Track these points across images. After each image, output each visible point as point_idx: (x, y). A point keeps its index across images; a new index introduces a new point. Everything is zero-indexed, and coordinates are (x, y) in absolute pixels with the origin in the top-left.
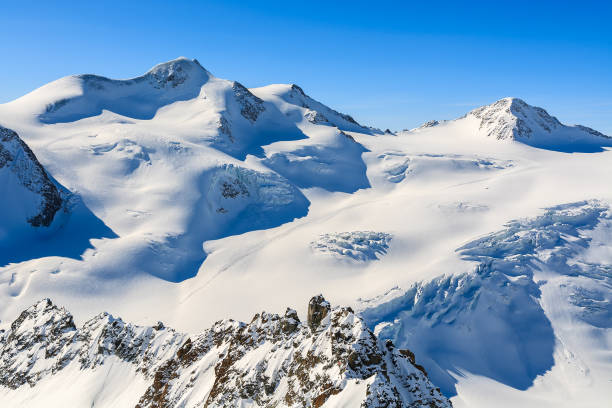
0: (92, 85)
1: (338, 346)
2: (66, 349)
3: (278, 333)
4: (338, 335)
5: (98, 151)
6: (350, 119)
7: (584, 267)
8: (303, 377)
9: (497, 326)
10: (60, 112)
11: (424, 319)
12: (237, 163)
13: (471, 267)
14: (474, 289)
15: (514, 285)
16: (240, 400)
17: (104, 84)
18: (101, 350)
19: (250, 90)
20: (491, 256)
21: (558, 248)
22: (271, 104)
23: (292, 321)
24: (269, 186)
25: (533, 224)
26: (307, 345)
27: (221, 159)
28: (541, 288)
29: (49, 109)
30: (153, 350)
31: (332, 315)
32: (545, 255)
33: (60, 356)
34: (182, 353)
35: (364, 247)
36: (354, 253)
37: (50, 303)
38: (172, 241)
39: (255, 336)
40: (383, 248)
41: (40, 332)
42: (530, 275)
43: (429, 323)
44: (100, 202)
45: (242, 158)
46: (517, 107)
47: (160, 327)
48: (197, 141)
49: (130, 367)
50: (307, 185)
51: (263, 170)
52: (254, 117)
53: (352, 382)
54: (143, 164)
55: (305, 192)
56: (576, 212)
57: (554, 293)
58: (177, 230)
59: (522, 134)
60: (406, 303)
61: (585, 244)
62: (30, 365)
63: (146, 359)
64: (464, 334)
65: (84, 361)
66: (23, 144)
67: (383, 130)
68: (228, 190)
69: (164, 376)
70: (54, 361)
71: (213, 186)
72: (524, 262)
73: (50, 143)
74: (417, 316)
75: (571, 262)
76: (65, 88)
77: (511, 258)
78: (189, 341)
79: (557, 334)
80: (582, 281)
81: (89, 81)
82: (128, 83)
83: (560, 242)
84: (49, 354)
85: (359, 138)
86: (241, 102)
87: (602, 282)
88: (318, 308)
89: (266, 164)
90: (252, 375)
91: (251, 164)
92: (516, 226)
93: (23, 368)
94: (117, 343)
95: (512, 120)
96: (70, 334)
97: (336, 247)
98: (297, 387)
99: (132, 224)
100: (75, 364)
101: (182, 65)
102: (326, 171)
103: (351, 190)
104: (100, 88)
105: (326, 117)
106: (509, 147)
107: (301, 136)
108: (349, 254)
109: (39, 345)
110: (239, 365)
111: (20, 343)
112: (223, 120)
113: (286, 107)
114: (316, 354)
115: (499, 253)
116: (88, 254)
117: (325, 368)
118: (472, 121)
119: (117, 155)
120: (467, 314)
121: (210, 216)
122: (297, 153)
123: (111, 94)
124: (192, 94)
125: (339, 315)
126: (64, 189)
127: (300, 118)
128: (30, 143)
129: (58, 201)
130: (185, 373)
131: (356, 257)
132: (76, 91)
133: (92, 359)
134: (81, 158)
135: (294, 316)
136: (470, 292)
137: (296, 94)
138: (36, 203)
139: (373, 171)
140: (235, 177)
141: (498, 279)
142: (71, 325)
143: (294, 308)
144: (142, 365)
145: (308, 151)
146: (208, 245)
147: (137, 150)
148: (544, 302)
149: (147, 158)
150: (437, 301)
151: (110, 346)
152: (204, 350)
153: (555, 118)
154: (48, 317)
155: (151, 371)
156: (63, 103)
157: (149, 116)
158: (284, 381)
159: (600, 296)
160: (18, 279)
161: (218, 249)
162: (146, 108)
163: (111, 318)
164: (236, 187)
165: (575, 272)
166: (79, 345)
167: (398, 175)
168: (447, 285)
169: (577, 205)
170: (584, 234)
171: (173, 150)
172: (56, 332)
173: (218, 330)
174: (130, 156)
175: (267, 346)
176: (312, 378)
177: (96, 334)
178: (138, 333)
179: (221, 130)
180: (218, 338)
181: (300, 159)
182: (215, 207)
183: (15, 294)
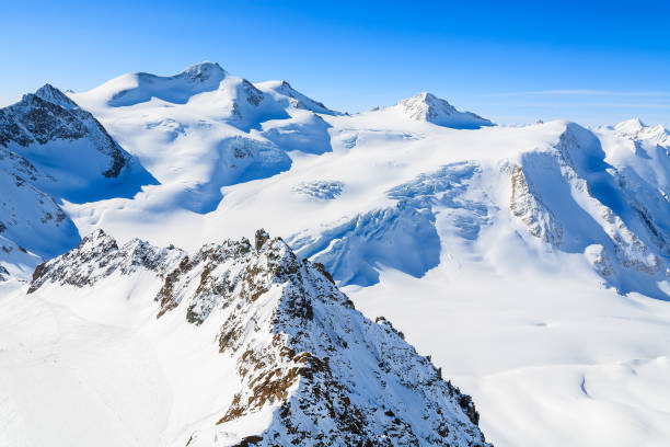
0: (145, 80)
1: (272, 262)
2: (111, 262)
3: (237, 253)
4: (271, 255)
5: (149, 126)
6: (322, 106)
7: (463, 203)
8: (250, 281)
9: (407, 240)
10: (121, 99)
11: (362, 236)
12: (244, 135)
13: (394, 203)
14: (394, 217)
15: (420, 214)
16: (214, 296)
17: (153, 79)
18: (134, 263)
19: (254, 84)
20: (406, 196)
21: (447, 191)
22: (268, 94)
23: (245, 245)
24: (266, 150)
25: (434, 176)
26: (254, 261)
27: (233, 132)
28: (437, 216)
29: (115, 97)
30: (166, 262)
31: (269, 242)
32: (440, 195)
33: (108, 266)
34: (182, 265)
35: (326, 190)
36: (320, 194)
37: (102, 232)
38: (200, 187)
39: (223, 255)
40: (338, 192)
41: (95, 251)
42: (430, 208)
43: (366, 239)
44: (151, 162)
45: (248, 132)
46: (429, 99)
47: (172, 248)
48: (217, 120)
49: (153, 273)
50: (291, 150)
51: (263, 140)
52: (256, 103)
53: (275, 285)
54: (181, 135)
55: (290, 154)
56: (460, 168)
57: (444, 219)
58: (204, 180)
59: (432, 117)
60: (352, 227)
61: (464, 188)
62: (90, 272)
63: (162, 268)
64: (387, 246)
65: (123, 270)
66: (97, 121)
67: (344, 112)
68: (238, 153)
69: (171, 280)
70: (104, 269)
71: (228, 150)
72: (427, 200)
73: (116, 121)
74: (358, 235)
75: (455, 200)
76: (127, 82)
77: (419, 197)
78: (187, 257)
79: (443, 244)
80: (461, 211)
81: (143, 77)
82: (170, 79)
83: (449, 187)
84: (102, 265)
85: (327, 118)
86: (249, 94)
87: (474, 212)
88: (261, 237)
89: (264, 135)
90: (220, 280)
91: (253, 135)
92: (424, 177)
93: (85, 274)
94: (144, 258)
95: (425, 107)
96: (114, 252)
97: (307, 190)
98: (247, 287)
99: (173, 176)
100: (118, 271)
101: (206, 67)
102: (304, 140)
103: (320, 153)
104: (150, 82)
105: (305, 104)
106: (423, 125)
107: (286, 116)
108: (317, 195)
109: (95, 259)
110: (213, 273)
111: (83, 258)
112: (235, 106)
113: (278, 96)
114: (258, 267)
115: (411, 194)
116: (139, 196)
117: (264, 276)
118: (401, 107)
119: (163, 129)
120: (390, 232)
121: (227, 170)
122: (285, 128)
123: (158, 86)
124: (215, 87)
125: (273, 242)
126: (126, 153)
127: (287, 105)
128: (102, 121)
129: (123, 161)
130: (183, 278)
131: (321, 197)
132: (133, 84)
133: (128, 268)
134: (137, 131)
135: (247, 242)
136: (392, 219)
137: (285, 88)
138: (107, 162)
139: (335, 141)
140: (242, 145)
141: (409, 211)
142: (115, 246)
143: (246, 238)
144: (160, 272)
145: (293, 127)
146: (224, 190)
147: (176, 125)
148: (438, 225)
149: (183, 131)
150: (371, 225)
151: (140, 260)
152: (196, 263)
153: (453, 107)
154: (100, 241)
155: (165, 276)
156: (124, 92)
157: (184, 102)
158: (240, 283)
159: (471, 221)
160: (96, 213)
161: (231, 192)
162: (183, 96)
163: (141, 241)
164: (244, 151)
165: (457, 206)
166: (120, 259)
167: (351, 143)
168: (378, 215)
169: (461, 164)
170: (464, 182)
171: (201, 125)
172: (105, 251)
173: (204, 250)
174: (172, 130)
175: (231, 261)
176: (255, 281)
177: (130, 252)
178: (157, 252)
179: (234, 112)
180: (204, 255)
181: (287, 132)
182: (230, 165)
183: (93, 223)
